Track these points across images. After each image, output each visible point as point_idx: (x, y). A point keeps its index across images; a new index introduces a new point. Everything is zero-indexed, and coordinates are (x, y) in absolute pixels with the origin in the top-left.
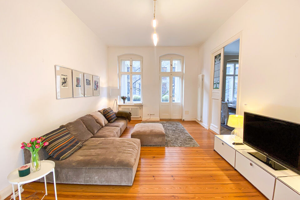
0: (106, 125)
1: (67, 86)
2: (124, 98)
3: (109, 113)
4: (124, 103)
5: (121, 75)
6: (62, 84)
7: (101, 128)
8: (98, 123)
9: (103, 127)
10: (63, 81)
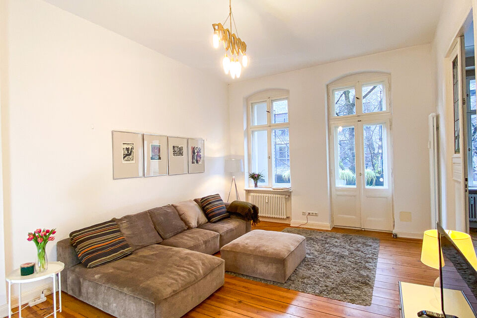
0: (199, 226)
1: (132, 160)
2: (255, 177)
3: (210, 203)
4: (256, 185)
5: (253, 131)
6: (124, 158)
7: (185, 230)
8: (182, 219)
9: (189, 228)
10: (126, 152)
